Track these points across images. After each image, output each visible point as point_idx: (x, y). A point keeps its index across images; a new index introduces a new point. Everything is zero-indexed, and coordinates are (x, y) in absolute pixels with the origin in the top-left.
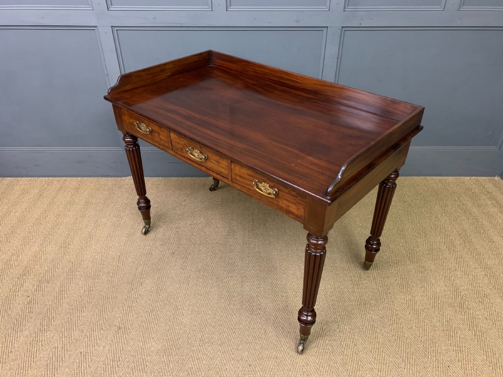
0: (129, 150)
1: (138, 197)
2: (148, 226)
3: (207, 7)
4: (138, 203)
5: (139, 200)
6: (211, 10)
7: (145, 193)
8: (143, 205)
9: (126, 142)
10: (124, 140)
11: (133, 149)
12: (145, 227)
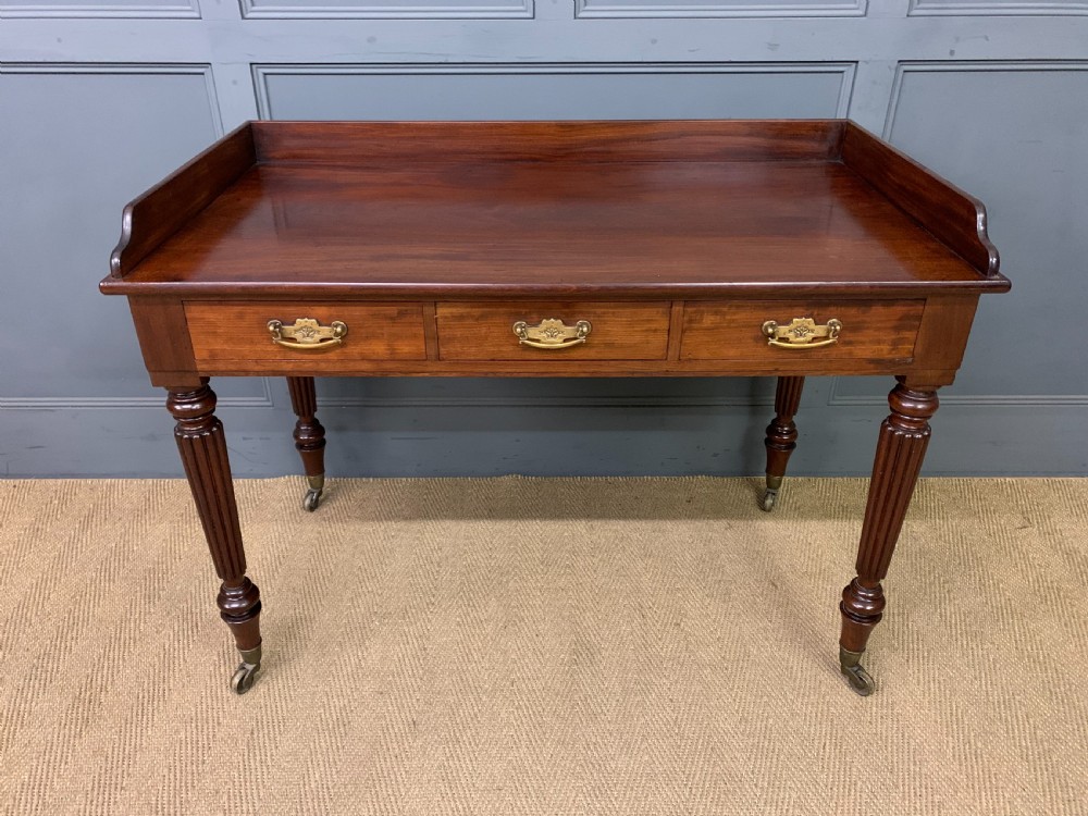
0: (191, 439)
1: (221, 581)
2: (250, 667)
3: (521, 8)
4: (221, 600)
5: (222, 590)
6: (529, 15)
7: (242, 566)
8: (235, 606)
9: (178, 415)
10: (171, 409)
11: (201, 437)
12: (242, 668)
